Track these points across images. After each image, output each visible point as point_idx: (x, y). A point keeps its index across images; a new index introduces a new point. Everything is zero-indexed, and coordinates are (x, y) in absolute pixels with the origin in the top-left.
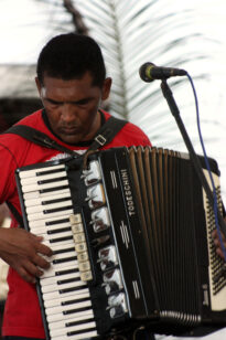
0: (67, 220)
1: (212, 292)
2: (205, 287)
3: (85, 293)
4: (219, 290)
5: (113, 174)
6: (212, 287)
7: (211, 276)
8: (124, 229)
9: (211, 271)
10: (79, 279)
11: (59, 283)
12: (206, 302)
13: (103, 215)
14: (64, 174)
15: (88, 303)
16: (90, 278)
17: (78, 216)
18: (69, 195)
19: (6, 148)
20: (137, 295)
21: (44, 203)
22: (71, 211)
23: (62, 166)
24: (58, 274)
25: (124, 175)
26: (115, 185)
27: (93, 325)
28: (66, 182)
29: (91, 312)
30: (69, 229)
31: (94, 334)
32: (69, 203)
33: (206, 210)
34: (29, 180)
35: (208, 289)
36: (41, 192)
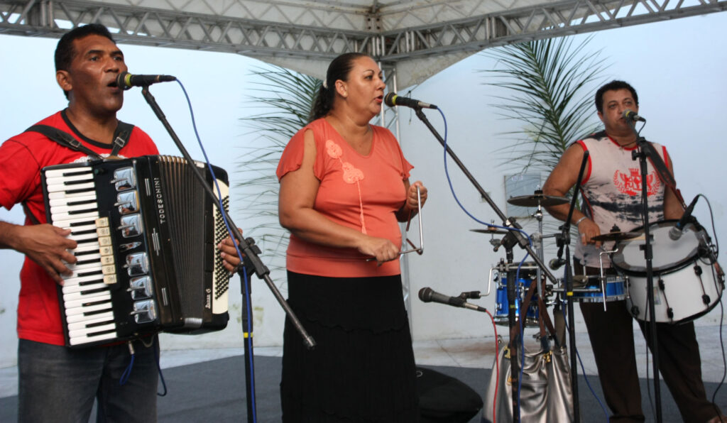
0: (93, 222)
1: (214, 296)
2: (208, 291)
3: (106, 295)
4: (221, 294)
5: (147, 181)
6: (215, 291)
7: (214, 281)
8: (155, 235)
9: (215, 276)
10: (102, 281)
11: (82, 284)
12: (208, 306)
13: (133, 222)
14: (90, 176)
15: (109, 305)
16: (114, 281)
17: (105, 220)
18: (94, 197)
19: (26, 147)
20: (166, 302)
21: (70, 204)
22: (96, 213)
23: (90, 169)
24: (81, 275)
25: (157, 183)
26: (148, 192)
27: (113, 326)
28: (92, 185)
29: (111, 313)
30: (94, 231)
31: (113, 335)
32: (94, 205)
33: (216, 218)
34: (55, 179)
35: (211, 293)
36: (68, 192)
